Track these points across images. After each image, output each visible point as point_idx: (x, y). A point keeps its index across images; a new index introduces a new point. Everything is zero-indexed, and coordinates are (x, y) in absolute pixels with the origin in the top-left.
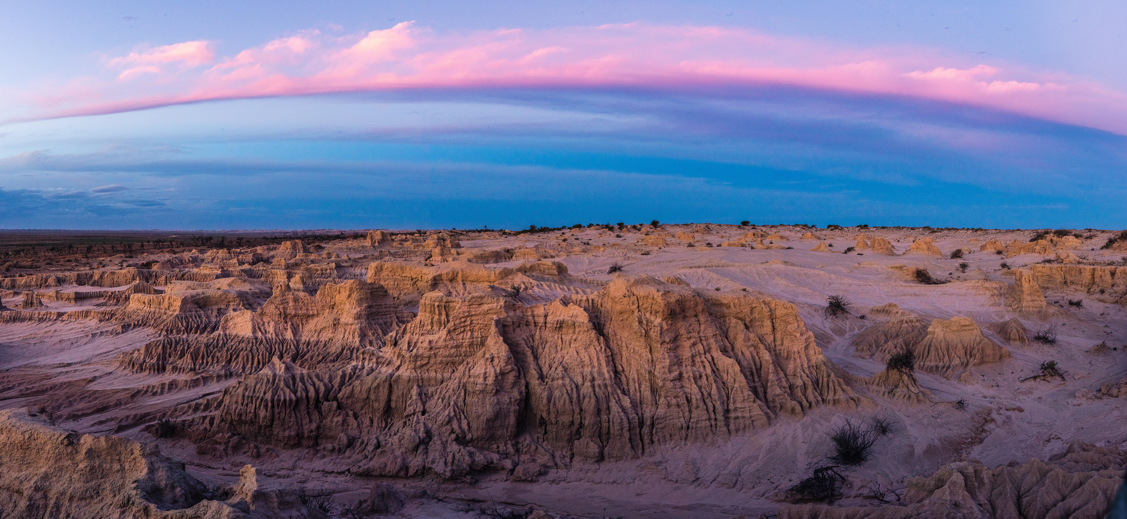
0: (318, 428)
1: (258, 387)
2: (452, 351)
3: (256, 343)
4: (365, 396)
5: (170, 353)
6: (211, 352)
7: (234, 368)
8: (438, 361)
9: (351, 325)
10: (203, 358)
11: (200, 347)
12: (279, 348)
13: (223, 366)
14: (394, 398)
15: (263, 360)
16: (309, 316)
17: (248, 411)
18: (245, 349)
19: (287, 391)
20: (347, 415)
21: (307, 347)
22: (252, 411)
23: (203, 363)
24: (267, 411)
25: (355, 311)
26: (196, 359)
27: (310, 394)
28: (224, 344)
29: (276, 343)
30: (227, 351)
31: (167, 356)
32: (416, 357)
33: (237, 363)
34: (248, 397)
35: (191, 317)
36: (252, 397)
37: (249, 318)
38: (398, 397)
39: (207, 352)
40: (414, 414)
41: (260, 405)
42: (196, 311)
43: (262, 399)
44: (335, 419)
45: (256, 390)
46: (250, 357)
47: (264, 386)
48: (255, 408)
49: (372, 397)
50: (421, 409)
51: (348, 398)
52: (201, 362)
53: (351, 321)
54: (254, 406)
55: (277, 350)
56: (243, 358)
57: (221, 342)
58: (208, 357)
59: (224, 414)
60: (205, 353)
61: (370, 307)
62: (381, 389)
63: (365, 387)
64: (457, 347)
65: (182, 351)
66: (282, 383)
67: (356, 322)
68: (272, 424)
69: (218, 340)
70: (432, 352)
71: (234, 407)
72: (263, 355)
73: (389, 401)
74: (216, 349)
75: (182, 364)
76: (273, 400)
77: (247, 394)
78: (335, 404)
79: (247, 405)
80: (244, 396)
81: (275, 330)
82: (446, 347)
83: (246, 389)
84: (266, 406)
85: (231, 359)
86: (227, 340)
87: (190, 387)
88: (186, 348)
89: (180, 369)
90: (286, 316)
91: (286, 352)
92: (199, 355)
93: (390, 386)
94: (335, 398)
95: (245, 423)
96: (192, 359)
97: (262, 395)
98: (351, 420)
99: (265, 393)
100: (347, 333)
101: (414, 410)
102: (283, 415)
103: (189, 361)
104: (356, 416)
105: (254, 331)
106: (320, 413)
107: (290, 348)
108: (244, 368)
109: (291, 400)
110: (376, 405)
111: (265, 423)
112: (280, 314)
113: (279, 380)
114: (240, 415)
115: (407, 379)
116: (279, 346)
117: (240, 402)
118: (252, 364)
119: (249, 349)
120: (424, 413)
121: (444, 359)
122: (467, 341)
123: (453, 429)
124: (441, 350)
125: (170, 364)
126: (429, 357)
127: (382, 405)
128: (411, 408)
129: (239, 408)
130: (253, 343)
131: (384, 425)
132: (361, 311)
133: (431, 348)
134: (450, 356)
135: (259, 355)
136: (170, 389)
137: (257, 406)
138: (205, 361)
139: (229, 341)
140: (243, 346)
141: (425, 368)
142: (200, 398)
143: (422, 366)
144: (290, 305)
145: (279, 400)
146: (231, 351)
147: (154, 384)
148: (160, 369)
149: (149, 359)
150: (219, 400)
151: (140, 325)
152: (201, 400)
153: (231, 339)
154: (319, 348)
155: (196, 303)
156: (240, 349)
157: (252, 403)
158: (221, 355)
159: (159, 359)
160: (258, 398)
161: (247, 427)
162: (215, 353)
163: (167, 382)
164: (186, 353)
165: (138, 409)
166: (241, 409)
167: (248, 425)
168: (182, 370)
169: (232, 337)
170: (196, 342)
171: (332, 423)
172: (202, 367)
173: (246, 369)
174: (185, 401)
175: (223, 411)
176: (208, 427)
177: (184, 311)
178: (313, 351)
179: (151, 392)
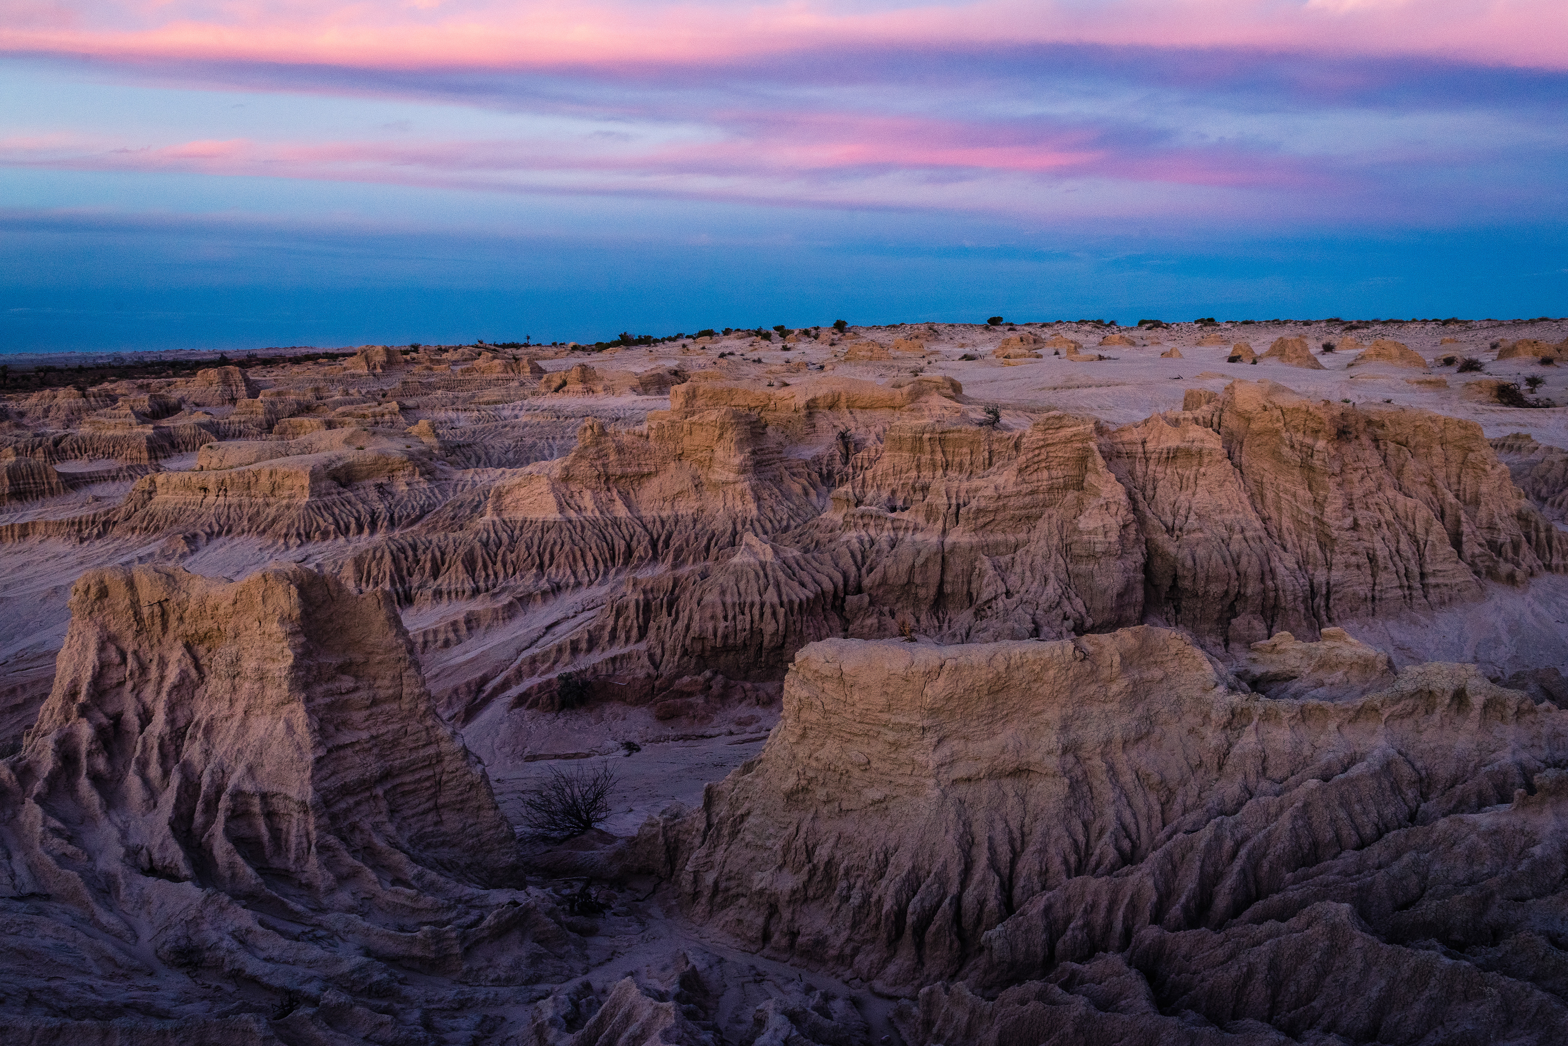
1: (742, 586)
2: (1028, 499)
3: (575, 528)
4: (904, 579)
5: (408, 569)
6: (496, 555)
7: (556, 576)
8: (1008, 517)
9: (735, 483)
10: (485, 567)
11: (472, 550)
12: (616, 533)
13: (536, 575)
14: (949, 578)
15: (600, 555)
16: (643, 476)
17: (739, 627)
18: (559, 541)
19: (794, 585)
20: (881, 613)
21: (663, 526)
22: (748, 627)
23: (487, 576)
24: (777, 622)
25: (737, 460)
26: (474, 571)
27: (824, 586)
28: (513, 538)
29: (606, 525)
30: (528, 548)
31: (405, 572)
32: (979, 510)
33: (558, 567)
34: (734, 604)
35: (334, 503)
37: (545, 489)
38: (957, 576)
39: (488, 554)
40: (995, 598)
41: (762, 615)
42: (339, 493)
43: (762, 605)
44: (869, 622)
45: (742, 591)
46: (578, 554)
47: (753, 582)
48: (752, 622)
49: (918, 580)
50: (1004, 590)
51: (879, 585)
52: (483, 574)
53: (732, 477)
54: (748, 618)
55: (616, 539)
56: (567, 557)
57: (505, 537)
58: (494, 563)
59: (688, 641)
60: (486, 557)
61: (754, 453)
62: (930, 565)
63: (904, 567)
64: (1032, 493)
65: (431, 560)
67: (742, 477)
68: (783, 644)
70: (1001, 503)
71: (710, 625)
72: (596, 545)
73: (942, 583)
74: (503, 548)
75: (449, 584)
76: (782, 604)
77: (729, 599)
79: (734, 618)
80: (724, 604)
81: (595, 503)
82: (1019, 493)
83: (723, 593)
84: (774, 614)
85: (542, 563)
86: (512, 532)
87: (504, 619)
88: (438, 554)
89: (449, 593)
90: (608, 479)
91: (631, 539)
93: (943, 558)
94: (859, 590)
95: (734, 648)
96: (468, 572)
97: (757, 599)
98: (888, 619)
100: (730, 497)
102: (799, 625)
103: (463, 576)
104: (892, 614)
105: (561, 511)
106: (842, 616)
107: (634, 531)
108: (574, 573)
109: (808, 598)
110: (922, 592)
111: (773, 644)
112: (599, 476)
113: (774, 570)
114: (725, 637)
115: (968, 546)
116: (613, 528)
117: (720, 615)
118: (585, 565)
119: (567, 539)
120: (1008, 594)
121: (1017, 512)
122: (1045, 483)
123: (1065, 614)
124: (1012, 499)
126: (996, 511)
127: (933, 591)
128: (990, 588)
130: (569, 529)
131: (937, 624)
132: (744, 460)
133: (999, 497)
134: (1024, 507)
135: (590, 549)
136: (469, 629)
137: (757, 617)
138: (491, 572)
139: (517, 532)
140: (554, 536)
141: (989, 528)
142: (545, 634)
143: (985, 525)
144: (611, 458)
145: (791, 602)
146: (535, 548)
147: (434, 627)
148: (403, 601)
149: (371, 586)
150: (609, 629)
151: (219, 534)
152: (548, 637)
153: (521, 528)
154: (686, 527)
155: (335, 478)
156: (552, 541)
157: (743, 614)
158: (518, 557)
159: (393, 583)
160: (752, 605)
161: (731, 657)
162: (504, 555)
163: (461, 617)
164: (443, 564)
165: (449, 675)
166: (726, 627)
167: (733, 653)
168: (453, 595)
169: (519, 524)
170: (451, 540)
171: (862, 628)
172: (490, 583)
173: (579, 574)
174: (526, 644)
175: (685, 637)
176: (652, 671)
177: (319, 496)
178: (680, 532)
179: (436, 641)
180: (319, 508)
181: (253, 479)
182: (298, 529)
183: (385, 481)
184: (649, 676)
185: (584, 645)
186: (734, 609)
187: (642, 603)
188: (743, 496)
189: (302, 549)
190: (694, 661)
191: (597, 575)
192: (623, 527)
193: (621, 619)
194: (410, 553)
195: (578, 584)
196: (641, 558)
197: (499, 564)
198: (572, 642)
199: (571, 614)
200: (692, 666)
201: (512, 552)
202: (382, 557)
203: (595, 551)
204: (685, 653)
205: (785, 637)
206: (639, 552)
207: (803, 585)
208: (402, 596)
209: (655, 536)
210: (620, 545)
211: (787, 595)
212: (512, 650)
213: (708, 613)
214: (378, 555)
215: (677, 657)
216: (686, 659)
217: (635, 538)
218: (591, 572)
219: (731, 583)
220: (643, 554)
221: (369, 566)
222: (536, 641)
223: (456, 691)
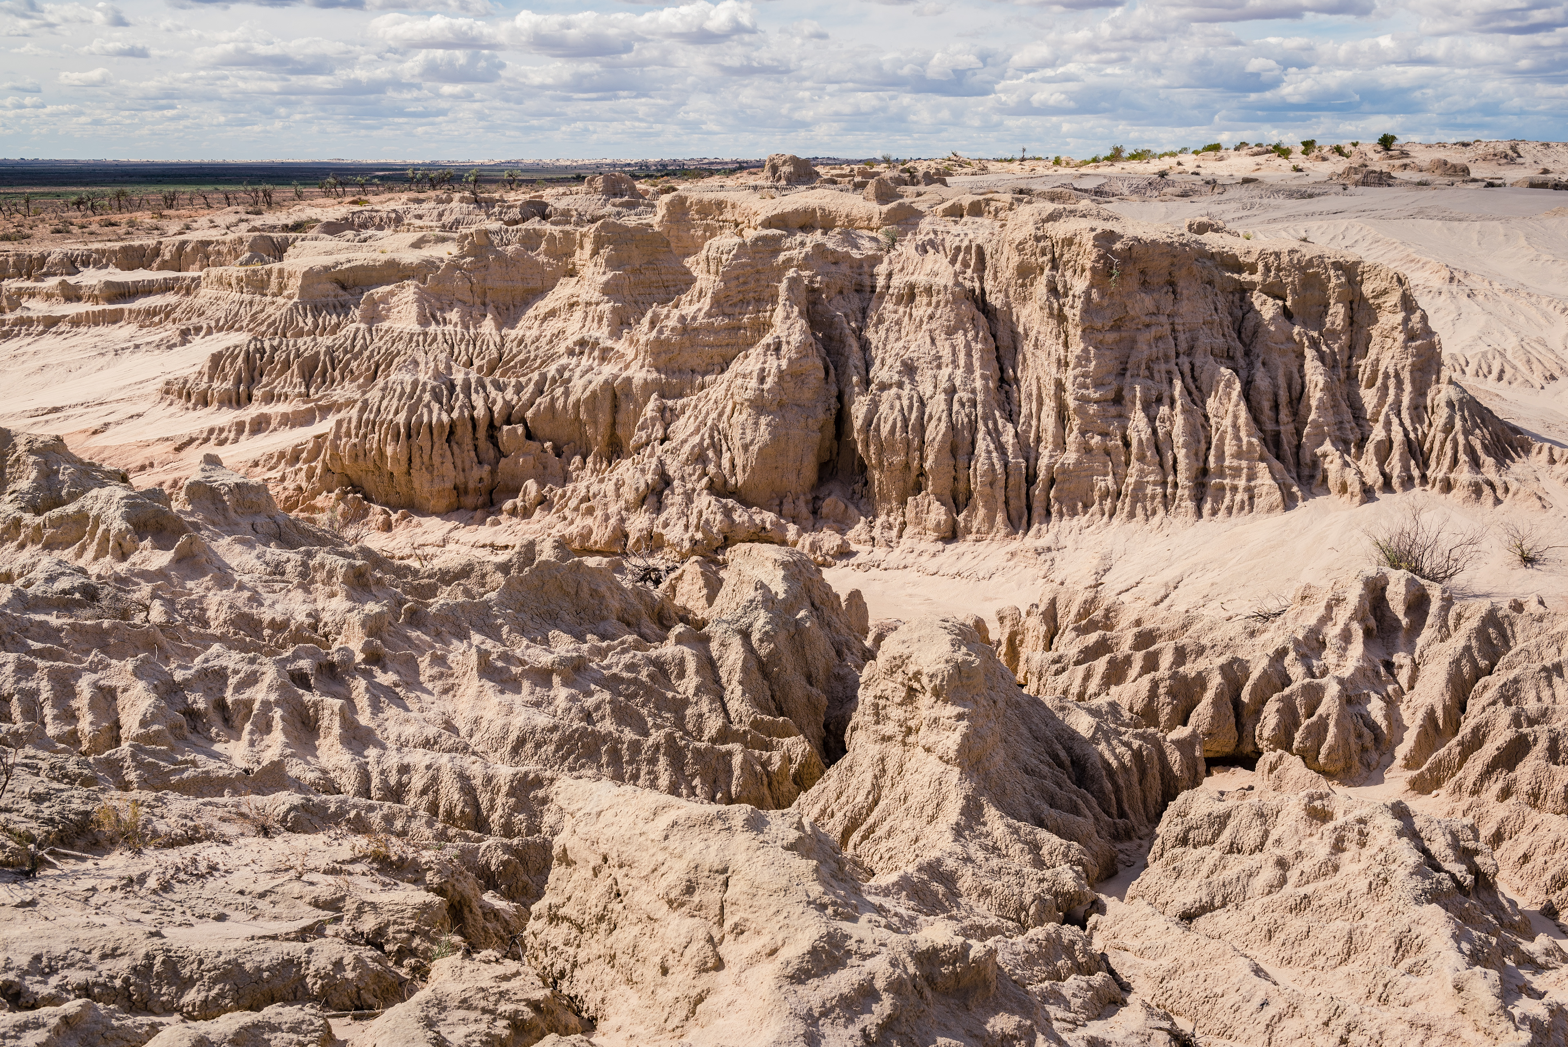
0: (493, 473)
1: (385, 402)
2: (722, 334)
4: (572, 415)
5: (260, 368)
6: (339, 362)
8: (696, 353)
10: (324, 374)
14: (620, 417)
17: (367, 446)
19: (435, 406)
20: (543, 449)
22: (374, 446)
23: (323, 382)
24: (398, 444)
27: (477, 412)
28: (365, 347)
31: (255, 373)
36: (374, 421)
38: (628, 416)
40: (647, 443)
41: (387, 435)
43: (391, 423)
44: (522, 457)
45: (382, 409)
47: (395, 400)
48: (379, 441)
49: (584, 418)
50: (661, 435)
51: (543, 417)
52: (319, 379)
53: (596, 297)
54: (376, 437)
58: (334, 370)
59: (327, 457)
60: (328, 363)
62: (598, 402)
64: (729, 327)
66: (428, 393)
67: (606, 298)
68: (409, 470)
69: (354, 339)
71: (343, 441)
73: (612, 423)
74: (348, 356)
75: (283, 387)
76: (408, 425)
78: (520, 429)
80: (360, 420)
81: (462, 316)
82: (710, 326)
83: (364, 409)
84: (397, 436)
86: (372, 339)
87: (292, 425)
89: (280, 396)
90: (484, 292)
92: (317, 368)
93: (614, 396)
94: (523, 421)
98: (550, 458)
99: (397, 413)
101: (649, 436)
102: (427, 452)
104: (557, 452)
106: (496, 446)
110: (591, 430)
114: (356, 455)
115: (642, 383)
117: (353, 431)
120: (663, 440)
123: (705, 469)
124: (702, 333)
125: (262, 388)
126: (681, 345)
127: (602, 430)
128: (643, 433)
129: (351, 441)
131: (604, 466)
132: (613, 279)
136: (253, 430)
137: (382, 437)
138: (327, 379)
139: (375, 340)
140: (400, 346)
141: (675, 364)
143: (670, 360)
145: (420, 424)
149: (218, 382)
153: (382, 337)
155: (335, 280)
157: (374, 432)
166: (356, 444)
171: (516, 463)
177: (310, 298)
202: (238, 356)
219: (376, 400)
221: (224, 363)
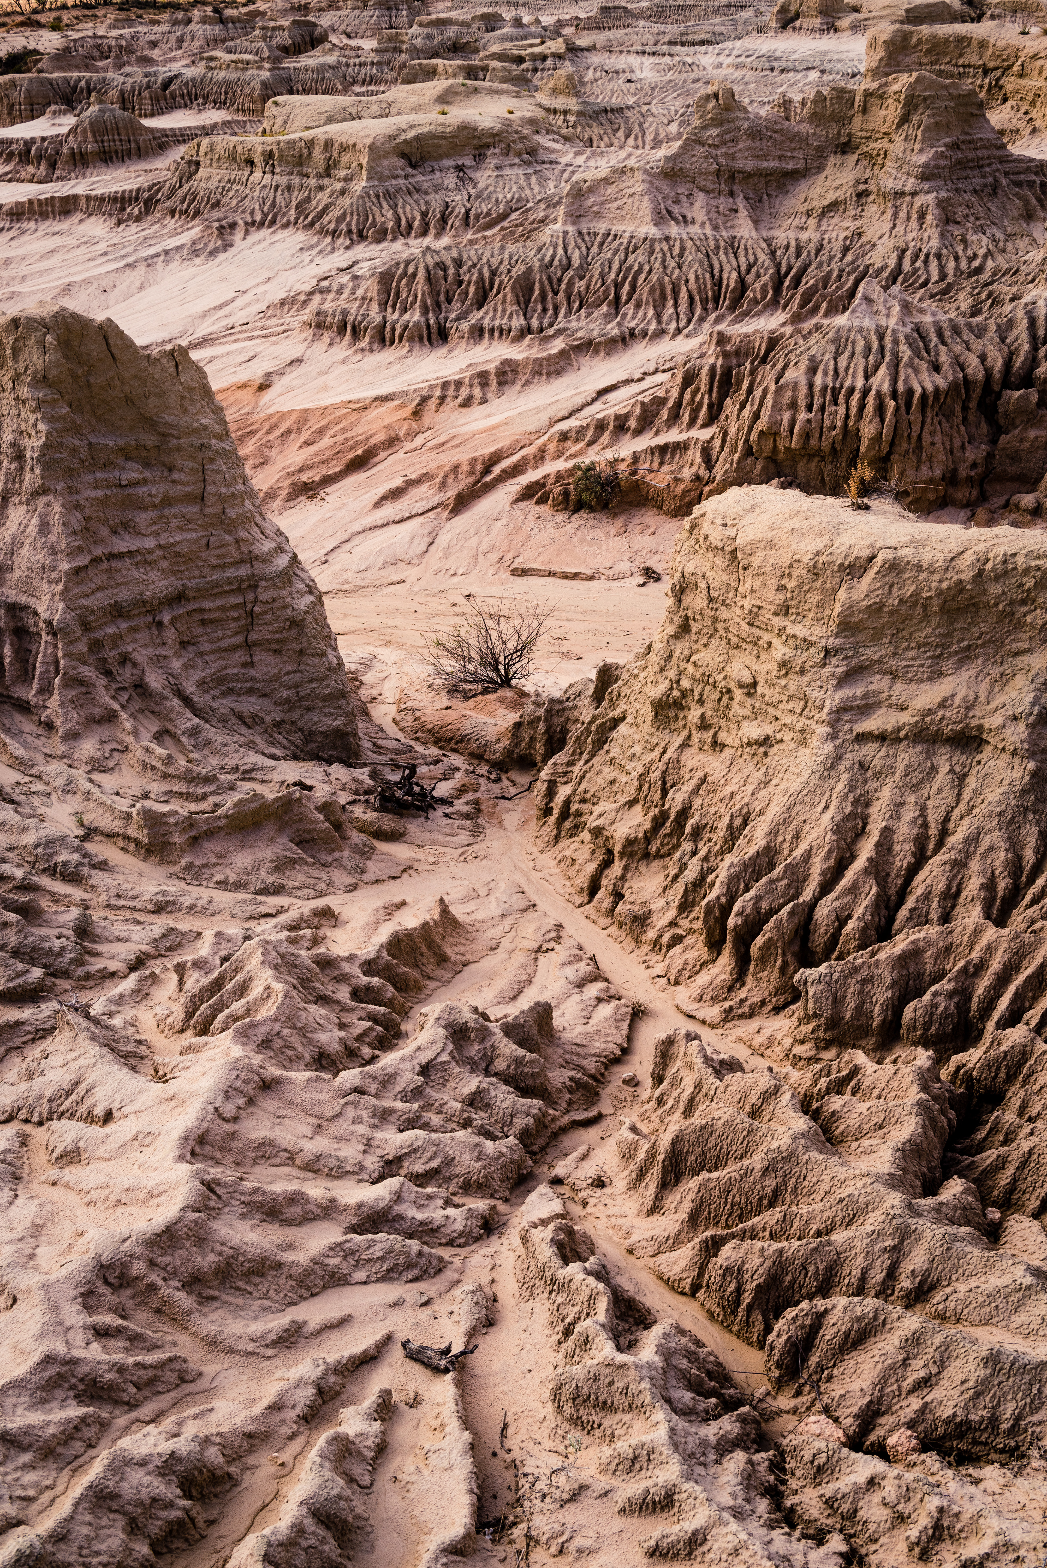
0: (990, 456)
3: (671, 249)
5: (447, 292)
6: (560, 280)
7: (633, 318)
9: (914, 194)
10: (543, 298)
11: (530, 270)
12: (729, 261)
13: (605, 316)
15: (699, 292)
16: (785, 176)
17: (827, 423)
18: (646, 268)
19: (922, 367)
21: (798, 255)
22: (839, 423)
23: (545, 310)
24: (882, 421)
25: (923, 159)
26: (527, 303)
27: (970, 371)
29: (718, 247)
30: (604, 275)
31: (442, 297)
33: (638, 306)
34: (825, 388)
35: (399, 191)
36: (834, 388)
37: (639, 188)
39: (550, 280)
41: (862, 407)
42: (406, 177)
43: (866, 392)
45: (841, 370)
46: (669, 288)
48: (847, 416)
52: (539, 307)
53: (911, 184)
54: (842, 410)
55: (727, 268)
56: (653, 292)
57: (576, 256)
58: (556, 293)
59: (754, 436)
60: (546, 283)
61: (954, 146)
65: (477, 283)
66: (903, 348)
68: (890, 453)
71: (786, 416)
72: (697, 277)
74: (571, 273)
76: (894, 395)
77: (819, 380)
79: (823, 408)
80: (811, 386)
81: (709, 214)
83: (812, 370)
85: (617, 297)
87: (548, 374)
88: (487, 275)
89: (492, 331)
90: (732, 178)
91: (748, 271)
92: (531, 290)
95: (818, 453)
96: (519, 304)
97: (860, 383)
99: (868, 379)
100: (903, 214)
103: (513, 308)
105: (658, 223)
106: (991, 420)
107: (756, 260)
109: (937, 389)
112: (720, 173)
113: (896, 342)
114: (806, 436)
116: (726, 254)
117: (802, 401)
118: (676, 305)
119: (658, 266)
125: (458, 319)
129: (803, 416)
130: (662, 250)
135: (688, 281)
136: (501, 384)
137: (854, 411)
138: (550, 306)
139: (594, 250)
140: (641, 259)
142: (594, 400)
144: (741, 147)
145: (910, 392)
146: (613, 276)
147: (456, 377)
148: (434, 336)
149: (397, 313)
150: (670, 403)
151: (262, 224)
152: (598, 406)
153: (601, 244)
154: (831, 258)
155: (403, 155)
156: (636, 268)
157: (836, 404)
158: (588, 286)
159: (425, 311)
160: (852, 390)
161: (813, 465)
162: (570, 284)
163: (491, 367)
164: (492, 288)
165: (457, 446)
166: (809, 421)
167: (817, 459)
168: (496, 334)
169: (599, 239)
170: (506, 256)
171: (1022, 441)
172: (546, 322)
173: (665, 318)
174: (565, 413)
175: (750, 429)
176: (703, 472)
177: (379, 180)
178: (820, 265)
179: (456, 397)
180: (378, 197)
181: (305, 151)
182: (349, 224)
183: (468, 161)
184: (697, 478)
185: (632, 423)
186: (824, 396)
187: (719, 371)
188: (922, 216)
189: (350, 253)
190: (759, 465)
191: (689, 321)
192: (741, 252)
193: (688, 391)
194: (451, 271)
195: (660, 333)
196: (755, 302)
197: (561, 295)
198: (617, 417)
199: (637, 376)
200: (757, 471)
201: (581, 278)
202: (414, 275)
203: (692, 285)
204: (749, 451)
205: (892, 444)
206: (754, 290)
207: (936, 368)
208: (434, 330)
209: (783, 269)
210: (731, 279)
211: (906, 381)
212: (543, 419)
213: (786, 398)
214: (411, 270)
215: (737, 455)
216: (749, 460)
217: (754, 270)
218: (682, 316)
219: (828, 356)
220: (758, 295)
221: (398, 286)
222: (579, 410)
223: (456, 468)
